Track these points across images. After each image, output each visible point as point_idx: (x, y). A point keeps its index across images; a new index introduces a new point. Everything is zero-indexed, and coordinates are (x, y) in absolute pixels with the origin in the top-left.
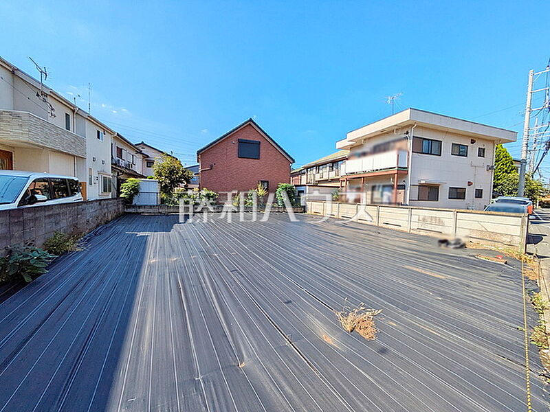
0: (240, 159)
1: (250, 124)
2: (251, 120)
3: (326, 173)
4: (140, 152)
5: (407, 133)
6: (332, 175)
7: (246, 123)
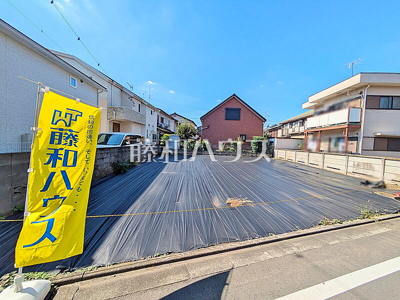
0: (227, 120)
1: (234, 97)
2: (234, 95)
3: (297, 128)
4: (173, 119)
5: (361, 93)
6: (302, 129)
7: (231, 97)
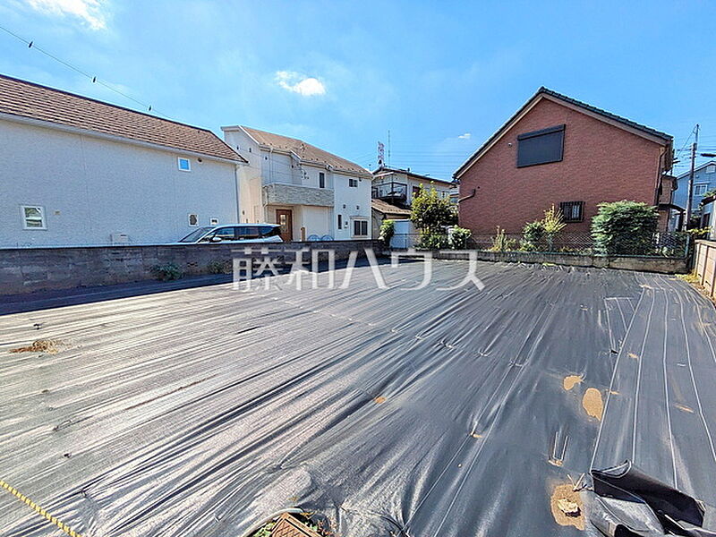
0: (521, 170)
2: (543, 91)
7: (532, 101)
